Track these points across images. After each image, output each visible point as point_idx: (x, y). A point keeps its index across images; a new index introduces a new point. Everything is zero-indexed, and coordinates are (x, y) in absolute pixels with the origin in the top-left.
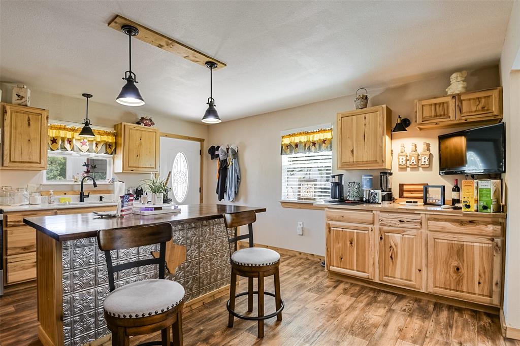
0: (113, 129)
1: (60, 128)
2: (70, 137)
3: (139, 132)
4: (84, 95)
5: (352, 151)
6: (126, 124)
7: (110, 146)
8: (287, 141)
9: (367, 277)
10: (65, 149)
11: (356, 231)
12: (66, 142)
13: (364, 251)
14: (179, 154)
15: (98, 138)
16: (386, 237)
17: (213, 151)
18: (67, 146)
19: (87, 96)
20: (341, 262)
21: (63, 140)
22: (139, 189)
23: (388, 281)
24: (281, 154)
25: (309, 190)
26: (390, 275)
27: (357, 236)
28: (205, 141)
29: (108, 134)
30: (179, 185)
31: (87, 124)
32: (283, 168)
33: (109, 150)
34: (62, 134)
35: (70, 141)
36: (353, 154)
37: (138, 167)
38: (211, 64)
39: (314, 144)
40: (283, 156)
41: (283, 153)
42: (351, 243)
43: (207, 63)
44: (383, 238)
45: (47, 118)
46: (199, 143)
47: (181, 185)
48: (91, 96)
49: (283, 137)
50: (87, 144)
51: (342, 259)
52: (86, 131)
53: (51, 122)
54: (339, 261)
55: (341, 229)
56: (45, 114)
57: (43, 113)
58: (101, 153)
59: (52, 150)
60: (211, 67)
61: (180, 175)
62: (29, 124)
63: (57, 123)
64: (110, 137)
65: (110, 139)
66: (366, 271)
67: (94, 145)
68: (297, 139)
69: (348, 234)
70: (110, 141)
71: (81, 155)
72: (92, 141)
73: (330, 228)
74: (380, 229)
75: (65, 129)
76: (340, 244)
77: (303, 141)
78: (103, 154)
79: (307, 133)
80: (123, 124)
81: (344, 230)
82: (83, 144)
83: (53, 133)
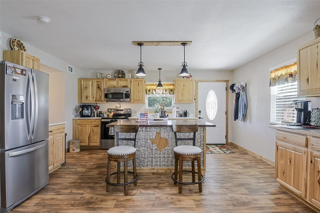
0: (173, 82)
1: (151, 85)
2: (155, 88)
3: (183, 82)
4: (158, 69)
5: (308, 80)
6: (176, 79)
7: (172, 90)
8: (273, 75)
9: (300, 195)
10: (153, 94)
11: (294, 152)
12: (153, 91)
13: (299, 171)
14: (211, 91)
15: (167, 87)
16: (315, 161)
17: (232, 87)
18: (154, 92)
19: (160, 69)
20: (283, 176)
21: (152, 89)
22: (185, 111)
23: (314, 203)
24: (270, 86)
25: (289, 115)
26: (317, 199)
27: (295, 156)
28: (230, 81)
29: (171, 85)
30: (211, 110)
31: (160, 82)
32: (271, 97)
33: (171, 93)
34: (152, 87)
35: (155, 90)
36: (308, 82)
37: (183, 100)
38: (184, 44)
39: (291, 75)
40: (271, 87)
41: (271, 85)
42: (290, 162)
43: (182, 44)
44: (313, 162)
45: (145, 82)
46: (225, 83)
47: (212, 110)
48: (161, 69)
49: (271, 72)
50: (162, 90)
51: (284, 174)
52: (160, 85)
53: (147, 83)
54: (282, 176)
55: (284, 149)
56: (144, 80)
57: (143, 80)
58: (168, 94)
59: (149, 94)
60: (184, 45)
61: (211, 104)
62: (139, 85)
63: (151, 83)
64: (172, 86)
65: (172, 87)
66: (299, 189)
67: (165, 91)
68: (279, 73)
69: (288, 154)
70: (172, 88)
71: (160, 96)
72: (164, 89)
73: (277, 146)
74: (311, 153)
75: (153, 85)
76: (283, 161)
77: (283, 74)
78: (169, 95)
79: (287, 67)
80: (175, 79)
81: (286, 149)
82: (160, 91)
83: (149, 88)
